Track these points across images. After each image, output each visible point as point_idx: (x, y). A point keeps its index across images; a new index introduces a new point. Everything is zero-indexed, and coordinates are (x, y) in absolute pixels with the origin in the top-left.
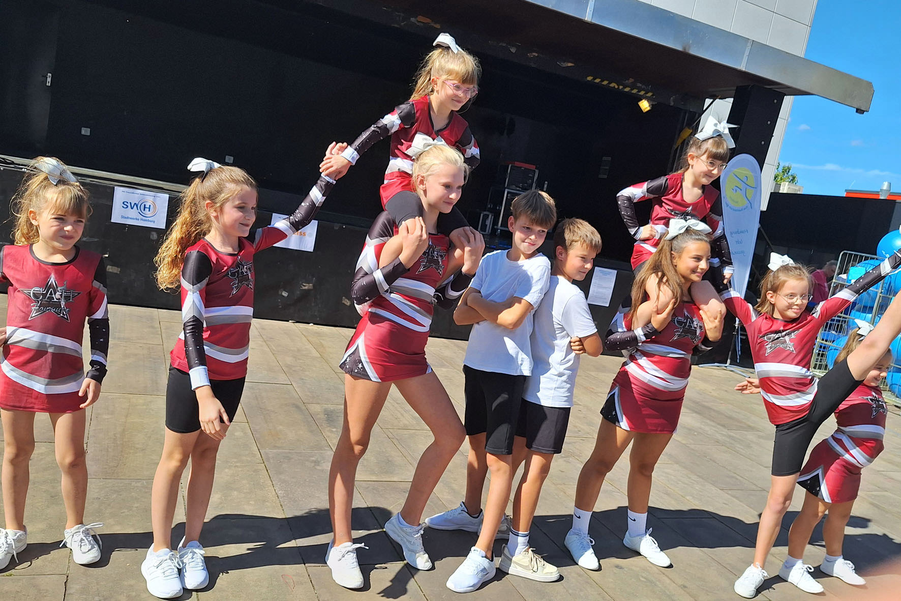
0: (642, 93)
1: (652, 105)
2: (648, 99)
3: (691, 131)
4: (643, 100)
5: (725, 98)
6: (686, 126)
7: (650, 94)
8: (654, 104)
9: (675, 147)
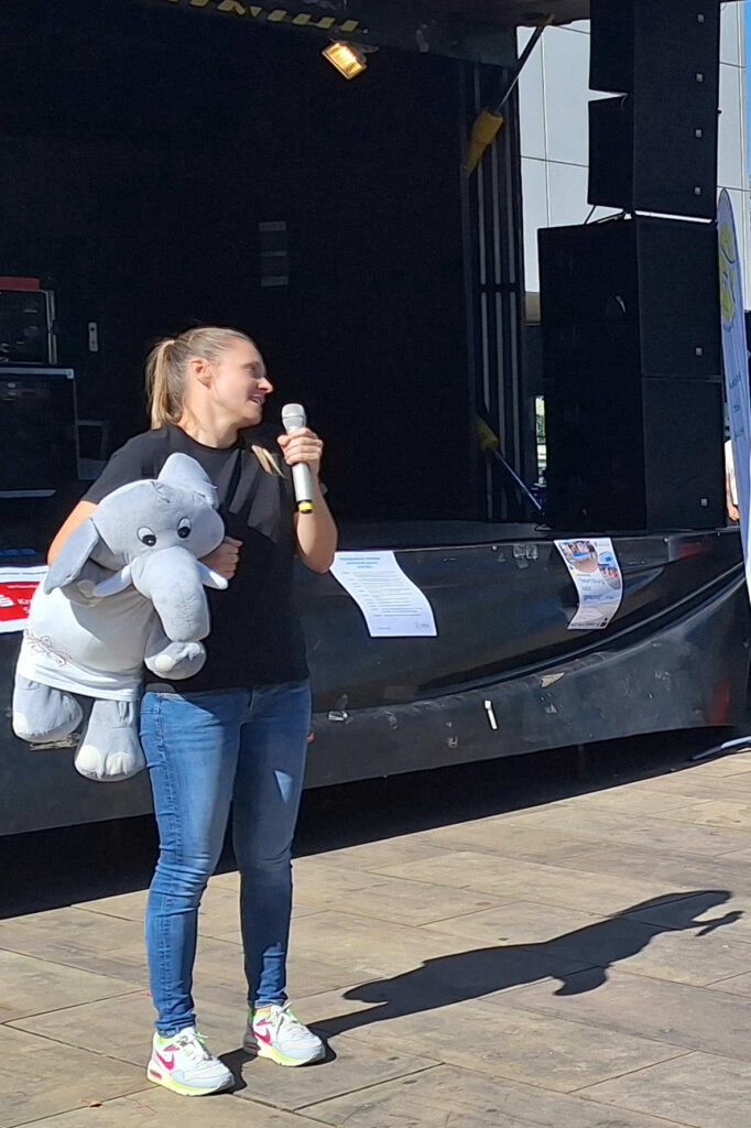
0: (326, 23)
1: (366, 55)
2: (351, 41)
3: (501, 120)
4: (337, 45)
5: (569, 22)
6: (482, 106)
7: (350, 26)
8: (371, 51)
9: (469, 169)
